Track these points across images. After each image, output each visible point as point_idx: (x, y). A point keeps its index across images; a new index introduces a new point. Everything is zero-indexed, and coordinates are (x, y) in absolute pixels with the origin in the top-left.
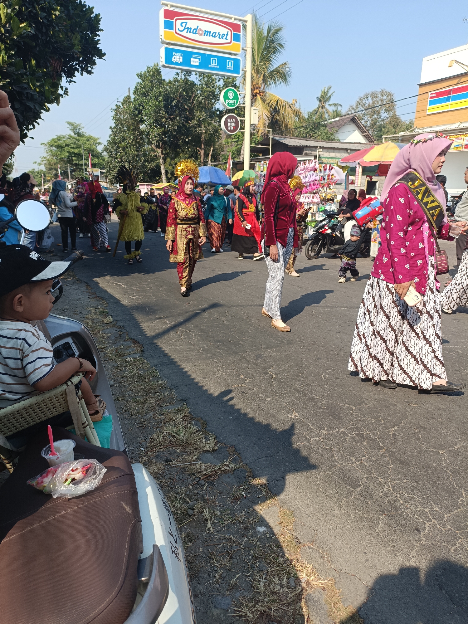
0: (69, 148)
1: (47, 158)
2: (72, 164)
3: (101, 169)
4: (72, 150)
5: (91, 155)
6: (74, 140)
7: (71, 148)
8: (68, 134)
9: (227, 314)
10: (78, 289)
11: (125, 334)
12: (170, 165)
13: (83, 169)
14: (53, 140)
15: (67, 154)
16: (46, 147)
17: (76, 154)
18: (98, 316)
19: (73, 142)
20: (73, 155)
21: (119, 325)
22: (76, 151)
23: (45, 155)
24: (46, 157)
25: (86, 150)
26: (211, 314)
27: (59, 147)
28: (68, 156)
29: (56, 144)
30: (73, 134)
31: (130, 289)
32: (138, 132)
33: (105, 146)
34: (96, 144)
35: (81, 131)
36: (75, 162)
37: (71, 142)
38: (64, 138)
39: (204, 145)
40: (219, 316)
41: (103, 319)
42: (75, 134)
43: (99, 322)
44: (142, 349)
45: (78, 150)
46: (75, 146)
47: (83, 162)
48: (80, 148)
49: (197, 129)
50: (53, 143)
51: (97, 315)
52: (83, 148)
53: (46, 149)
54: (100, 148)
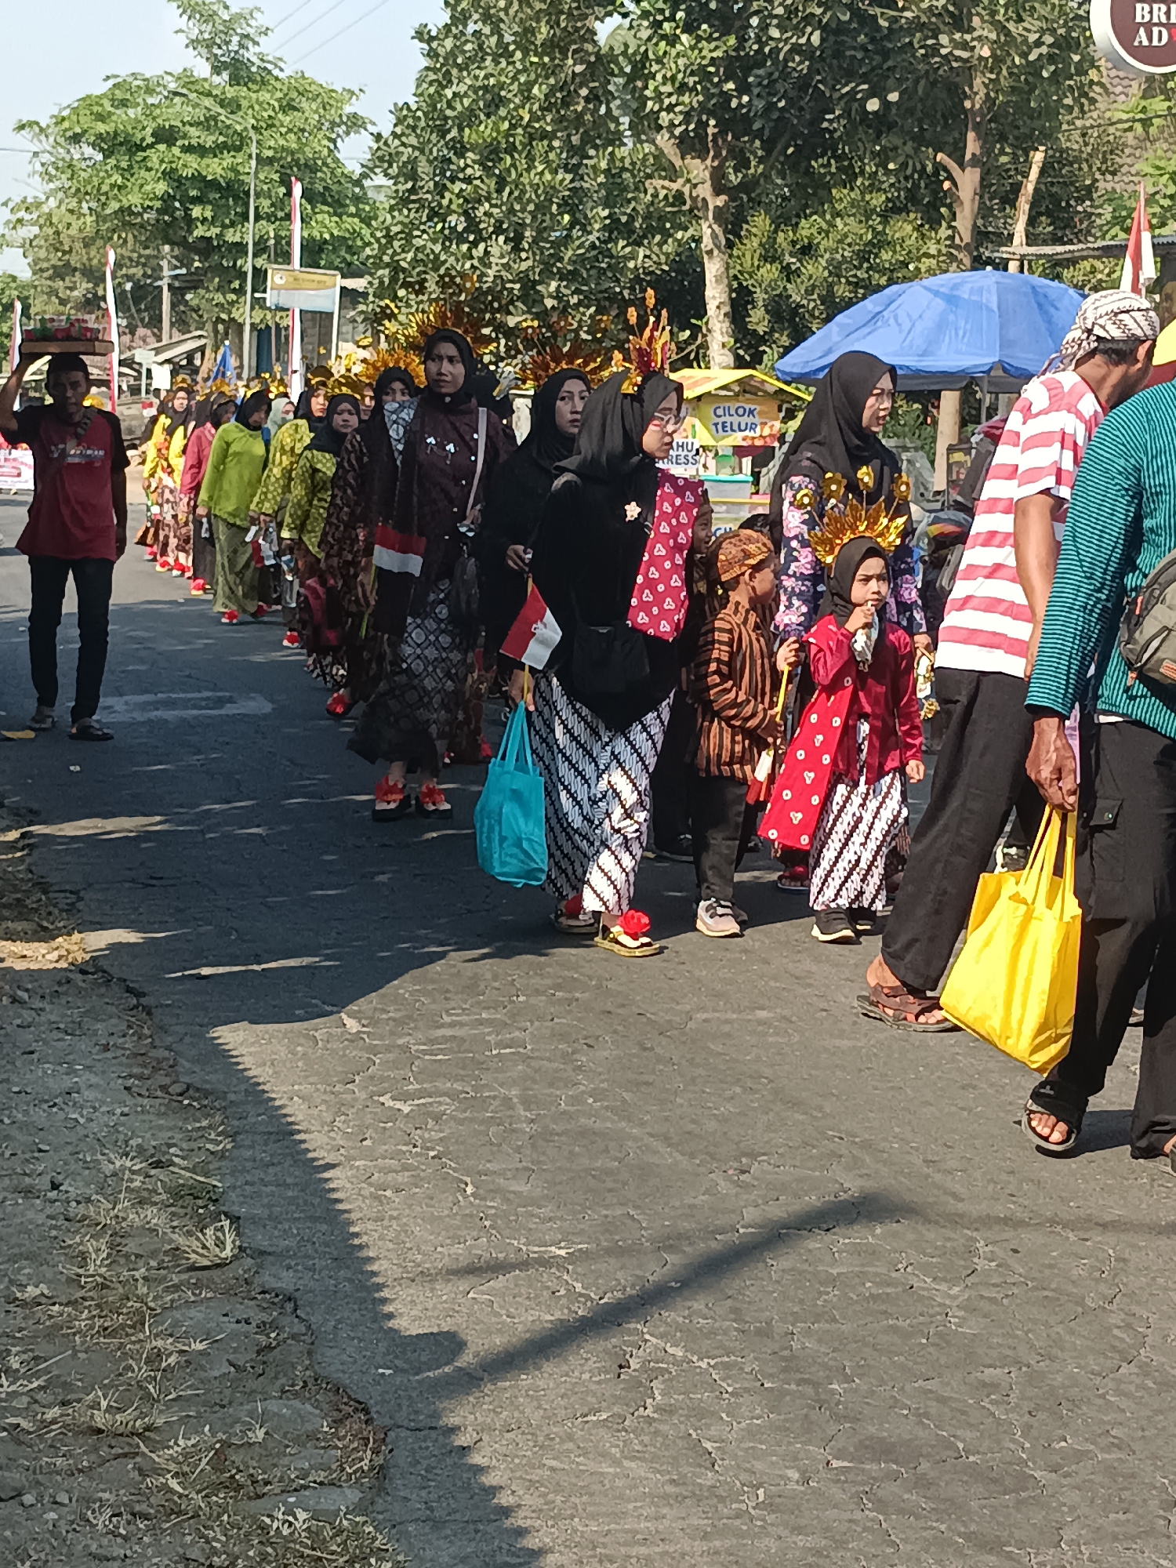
0: (176, 151)
1: (45, 209)
2: (183, 243)
3: (349, 272)
4: (191, 165)
5: (297, 189)
6: (208, 102)
7: (188, 149)
8: (178, 70)
9: (981, 1264)
10: (75, 1029)
11: (296, 1348)
12: (770, 255)
13: (242, 276)
14: (88, 102)
15: (161, 187)
16: (47, 144)
17: (214, 184)
18: (153, 1216)
19: (200, 114)
20: (193, 193)
21: (272, 1283)
22: (216, 168)
23: (36, 189)
24: (38, 205)
25: (270, 161)
26: (873, 1253)
27: (115, 144)
28: (167, 199)
29: (101, 128)
30: (202, 69)
31: (388, 1049)
32: (580, 56)
33: (378, 137)
34: (333, 124)
35: (251, 54)
36: (199, 232)
37: (188, 113)
38: (150, 91)
39: (984, 137)
40: (926, 1269)
41: (180, 1240)
42: (217, 70)
43: (153, 1254)
44: (379, 1460)
45: (228, 159)
46: (209, 140)
47: (248, 233)
48: (239, 149)
49: (944, 39)
50: (86, 121)
51: (150, 1212)
52: (254, 150)
53: (46, 158)
54: (353, 153)
